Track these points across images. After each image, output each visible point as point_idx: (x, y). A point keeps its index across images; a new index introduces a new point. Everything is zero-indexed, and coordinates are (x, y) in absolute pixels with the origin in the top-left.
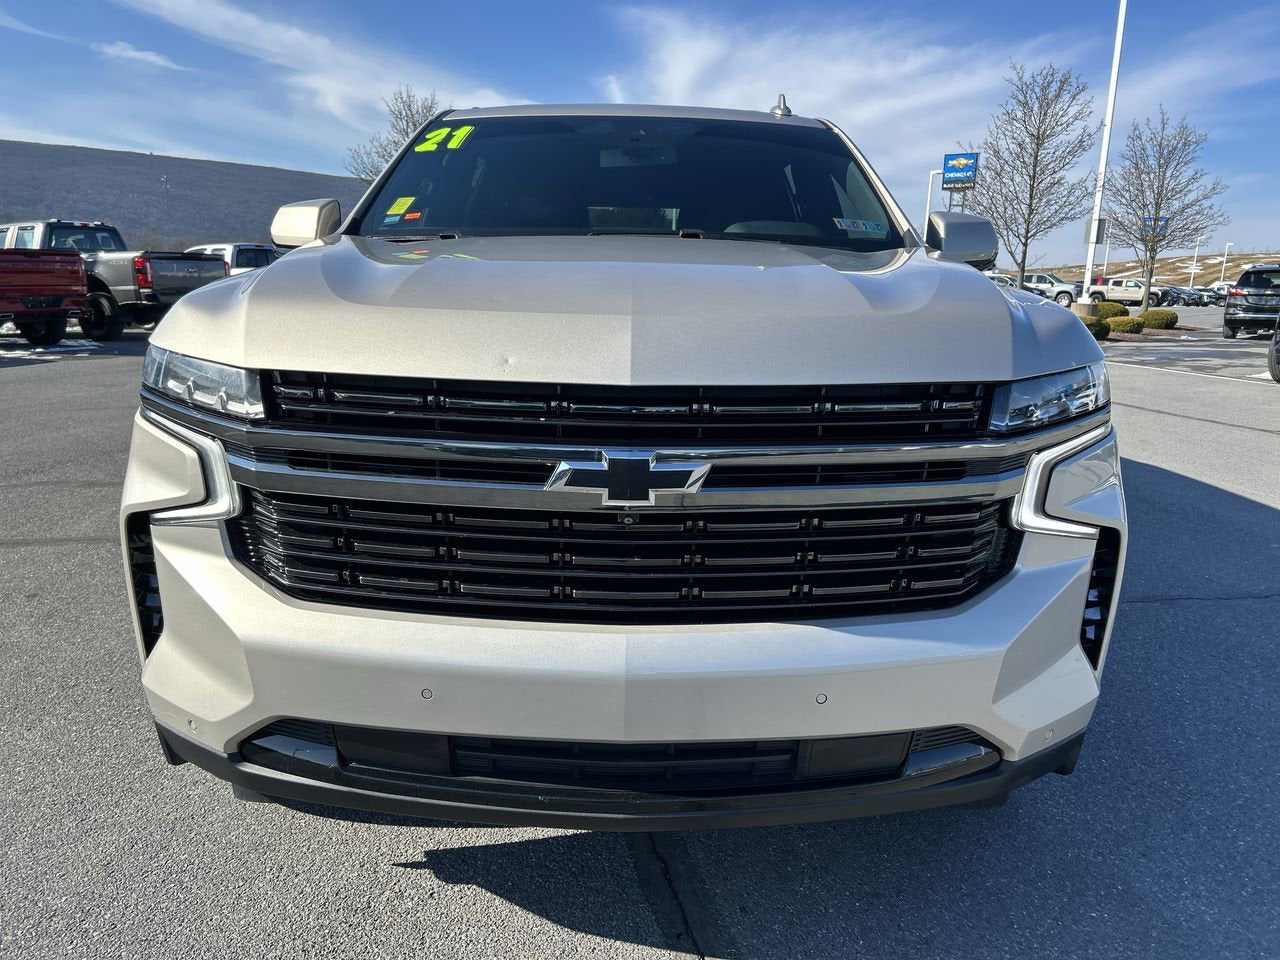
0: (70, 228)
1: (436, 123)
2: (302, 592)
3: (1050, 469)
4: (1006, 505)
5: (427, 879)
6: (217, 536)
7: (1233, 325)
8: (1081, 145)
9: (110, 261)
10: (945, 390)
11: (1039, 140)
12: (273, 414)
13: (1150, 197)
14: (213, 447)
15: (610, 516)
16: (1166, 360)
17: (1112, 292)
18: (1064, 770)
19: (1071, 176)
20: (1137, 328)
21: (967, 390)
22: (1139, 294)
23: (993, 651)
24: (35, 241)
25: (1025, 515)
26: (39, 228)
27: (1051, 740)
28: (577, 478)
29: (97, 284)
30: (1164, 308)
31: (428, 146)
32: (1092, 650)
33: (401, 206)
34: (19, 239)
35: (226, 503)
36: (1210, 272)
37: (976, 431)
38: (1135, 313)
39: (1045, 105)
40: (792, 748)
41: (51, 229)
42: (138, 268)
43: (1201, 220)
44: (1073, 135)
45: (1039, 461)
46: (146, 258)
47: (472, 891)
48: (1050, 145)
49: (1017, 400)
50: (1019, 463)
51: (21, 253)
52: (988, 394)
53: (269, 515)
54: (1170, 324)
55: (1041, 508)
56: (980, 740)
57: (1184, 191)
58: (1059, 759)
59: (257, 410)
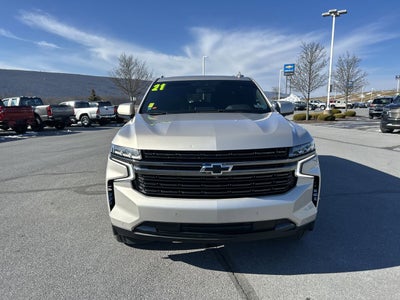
0: (28, 99)
1: (156, 83)
2: (149, 194)
3: (302, 164)
4: (294, 172)
5: (170, 261)
6: (130, 184)
7: (372, 115)
8: (323, 65)
9: (40, 108)
10: (279, 149)
11: (311, 63)
12: (144, 158)
13: (345, 78)
14: (130, 166)
15: (213, 177)
16: (351, 127)
17: (337, 105)
18: (311, 230)
19: (321, 73)
20: (344, 117)
21: (284, 149)
22: (344, 105)
23: (292, 202)
24: (17, 103)
25: (298, 174)
26: (18, 99)
27: (307, 222)
28: (206, 169)
29: (36, 115)
30: (353, 110)
31: (155, 89)
32: (315, 203)
33: (151, 105)
34: (13, 103)
35: (132, 176)
36: (368, 97)
37: (286, 157)
38: (343, 111)
39: (312, 53)
40: (252, 224)
41: (22, 99)
42: (48, 110)
43: (361, 84)
44: (321, 62)
45: (300, 163)
46: (51, 107)
47: (180, 262)
48: (314, 65)
49: (295, 150)
50: (296, 163)
51: (13, 107)
52: (288, 149)
53: (141, 179)
54: (354, 115)
55: (301, 172)
56: (292, 222)
57: (356, 75)
58: (309, 227)
59: (139, 157)
